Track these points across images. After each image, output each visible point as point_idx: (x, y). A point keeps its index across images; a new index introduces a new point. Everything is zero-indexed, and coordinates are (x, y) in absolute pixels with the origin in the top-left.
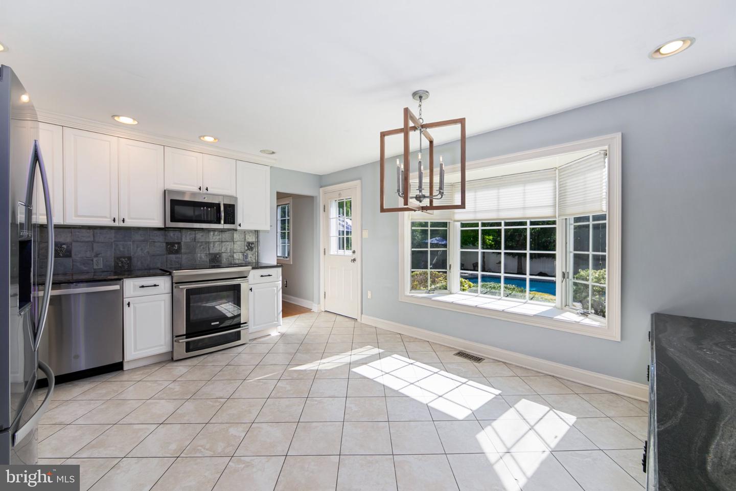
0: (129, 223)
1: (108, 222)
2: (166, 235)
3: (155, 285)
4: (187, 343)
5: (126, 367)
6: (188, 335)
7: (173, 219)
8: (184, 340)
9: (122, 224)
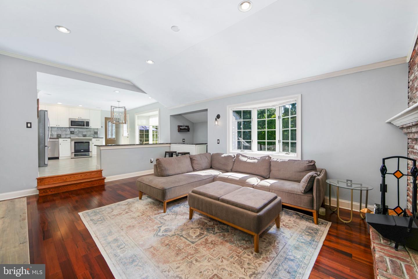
0: (60, 126)
1: (55, 126)
2: (70, 129)
3: (66, 140)
4: (75, 154)
5: (60, 158)
6: (75, 153)
7: (71, 125)
8: (74, 153)
9: (58, 126)
